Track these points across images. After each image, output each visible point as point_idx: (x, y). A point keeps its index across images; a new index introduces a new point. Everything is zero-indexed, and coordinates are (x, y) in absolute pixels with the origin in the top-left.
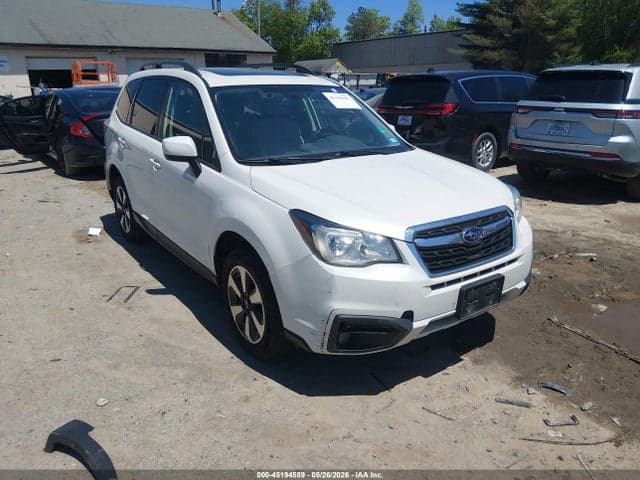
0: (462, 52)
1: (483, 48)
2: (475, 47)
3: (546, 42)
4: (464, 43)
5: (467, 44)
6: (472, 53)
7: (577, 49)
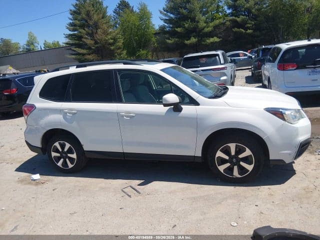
0: (73, 56)
1: (84, 55)
2: (79, 54)
3: (111, 50)
4: (74, 53)
5: (75, 53)
6: (78, 57)
7: (125, 52)
